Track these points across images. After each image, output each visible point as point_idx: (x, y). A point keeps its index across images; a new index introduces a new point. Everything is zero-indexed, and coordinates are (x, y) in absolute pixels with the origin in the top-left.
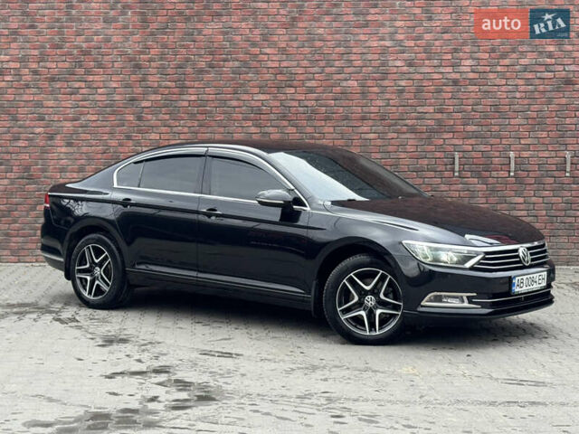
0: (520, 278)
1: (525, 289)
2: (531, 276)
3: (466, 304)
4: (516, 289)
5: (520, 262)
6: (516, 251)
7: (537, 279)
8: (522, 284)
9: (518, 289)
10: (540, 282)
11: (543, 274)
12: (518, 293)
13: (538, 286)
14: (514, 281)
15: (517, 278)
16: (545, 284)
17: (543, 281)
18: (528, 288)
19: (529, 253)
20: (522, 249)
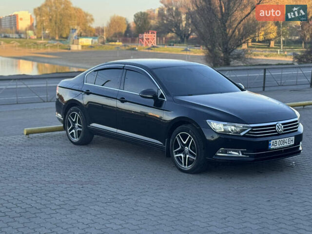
0: (274, 141)
1: (278, 147)
2: (283, 139)
3: (241, 155)
4: (272, 147)
5: (275, 132)
6: (275, 125)
7: (287, 141)
8: (276, 144)
9: (273, 147)
10: (289, 142)
11: (292, 138)
12: (273, 149)
13: (288, 144)
14: (270, 143)
15: (272, 141)
16: (293, 143)
17: (292, 141)
18: (280, 146)
19: (282, 126)
20: (278, 125)
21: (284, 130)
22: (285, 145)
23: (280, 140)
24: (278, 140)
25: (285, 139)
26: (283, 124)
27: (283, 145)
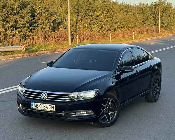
0: (36, 103)
1: (39, 108)
2: (44, 104)
5: (40, 98)
6: (41, 93)
7: (48, 106)
9: (35, 108)
10: (50, 108)
11: (53, 105)
12: (35, 109)
13: (48, 109)
14: (32, 104)
15: (34, 103)
16: (55, 110)
17: (53, 108)
18: (41, 108)
19: (47, 95)
20: (43, 93)
21: (47, 98)
22: (46, 109)
23: (41, 104)
24: (39, 104)
25: (46, 105)
26: (48, 94)
27: (43, 109)
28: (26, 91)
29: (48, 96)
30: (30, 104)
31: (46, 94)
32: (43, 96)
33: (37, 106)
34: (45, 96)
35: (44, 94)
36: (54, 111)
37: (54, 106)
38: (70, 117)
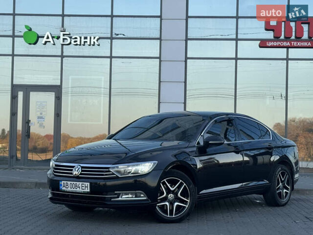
0: (65, 182)
1: (69, 189)
2: (75, 183)
5: (72, 174)
6: (73, 167)
7: (80, 186)
8: (68, 186)
9: (64, 188)
10: (83, 188)
11: (86, 184)
12: (64, 191)
13: (81, 190)
14: (61, 183)
15: (63, 182)
16: (89, 191)
17: (86, 188)
18: (72, 189)
21: (81, 174)
22: (78, 190)
23: (72, 183)
24: (69, 183)
25: (78, 183)
26: (82, 167)
27: (75, 189)
28: (56, 165)
29: (82, 171)
30: (59, 183)
31: (79, 168)
32: (75, 170)
33: (67, 187)
34: (77, 171)
35: (77, 167)
36: (87, 193)
37: (89, 184)
38: (111, 201)
